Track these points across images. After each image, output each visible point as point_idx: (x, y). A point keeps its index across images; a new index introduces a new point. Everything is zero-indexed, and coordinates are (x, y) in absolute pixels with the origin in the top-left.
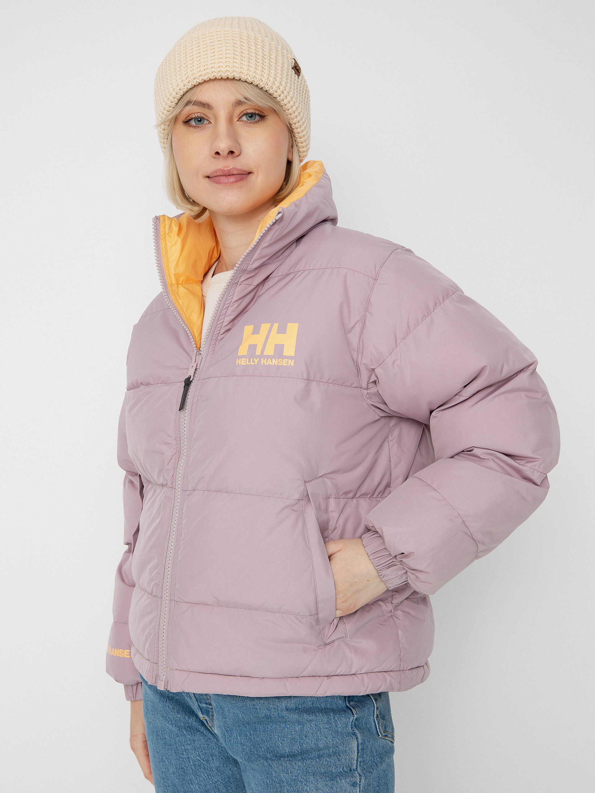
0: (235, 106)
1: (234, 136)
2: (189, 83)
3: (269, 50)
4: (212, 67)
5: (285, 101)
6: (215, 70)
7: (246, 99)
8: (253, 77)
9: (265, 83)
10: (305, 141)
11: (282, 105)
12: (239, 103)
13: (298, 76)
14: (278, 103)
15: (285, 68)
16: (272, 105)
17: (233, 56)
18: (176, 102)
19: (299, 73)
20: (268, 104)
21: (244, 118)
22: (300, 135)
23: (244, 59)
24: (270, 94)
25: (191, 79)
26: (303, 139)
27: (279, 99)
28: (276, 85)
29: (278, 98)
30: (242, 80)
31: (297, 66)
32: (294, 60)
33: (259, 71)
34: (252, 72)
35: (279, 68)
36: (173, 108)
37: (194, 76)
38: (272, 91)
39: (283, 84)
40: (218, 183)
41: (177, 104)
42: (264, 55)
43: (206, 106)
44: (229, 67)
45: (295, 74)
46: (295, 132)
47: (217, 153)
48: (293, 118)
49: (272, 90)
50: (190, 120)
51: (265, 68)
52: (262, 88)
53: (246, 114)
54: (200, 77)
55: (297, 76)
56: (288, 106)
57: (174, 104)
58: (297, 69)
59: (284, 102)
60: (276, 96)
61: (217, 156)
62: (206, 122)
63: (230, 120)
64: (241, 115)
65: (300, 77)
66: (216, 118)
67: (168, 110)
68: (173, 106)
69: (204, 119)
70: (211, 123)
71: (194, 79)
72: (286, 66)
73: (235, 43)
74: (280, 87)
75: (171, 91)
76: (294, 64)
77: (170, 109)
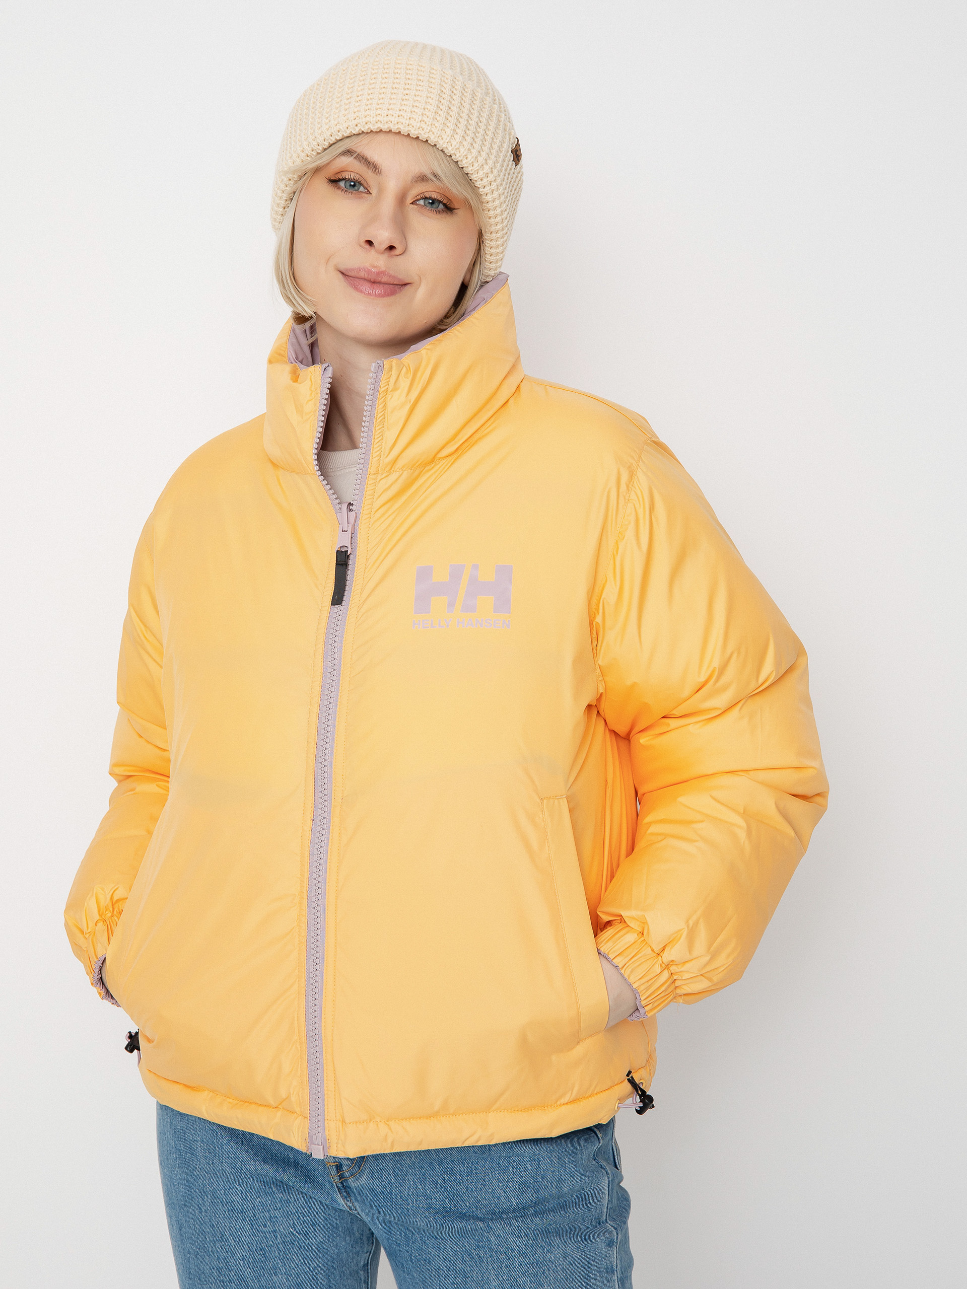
0: (416, 181)
1: (401, 224)
2: (357, 125)
3: (488, 116)
4: (400, 114)
5: (489, 198)
6: (403, 121)
7: (435, 176)
8: (456, 149)
9: (471, 162)
10: (497, 262)
11: (483, 201)
12: (423, 178)
13: (516, 166)
14: (478, 196)
15: (503, 149)
16: (469, 197)
17: (435, 109)
18: (325, 147)
19: (519, 160)
20: (465, 193)
21: (422, 202)
22: (493, 251)
23: (450, 118)
24: (471, 180)
25: (363, 122)
26: (495, 258)
27: (482, 192)
28: (484, 171)
29: (481, 190)
30: (437, 146)
31: (518, 149)
32: (517, 140)
33: (467, 143)
34: (457, 141)
35: (495, 146)
36: (318, 153)
37: (369, 120)
38: (476, 177)
39: (495, 171)
40: (356, 289)
41: (325, 149)
42: (479, 122)
43: (372, 166)
44: (426, 123)
45: (513, 161)
46: (486, 244)
47: (370, 243)
48: (492, 224)
49: (476, 175)
50: (340, 180)
51: (476, 140)
52: (462, 168)
53: (425, 198)
54: (377, 123)
55: (514, 165)
56: (490, 205)
57: (321, 149)
58: (516, 154)
59: (486, 198)
60: (479, 186)
61: (367, 246)
62: (362, 189)
63: (401, 200)
64: (419, 197)
65: (518, 167)
66: (381, 191)
67: (309, 154)
68: (319, 152)
69: (360, 184)
70: (370, 193)
71: (367, 123)
72: (505, 147)
73: (442, 91)
74: (490, 175)
75: (325, 129)
76: (515, 146)
77: (312, 154)
